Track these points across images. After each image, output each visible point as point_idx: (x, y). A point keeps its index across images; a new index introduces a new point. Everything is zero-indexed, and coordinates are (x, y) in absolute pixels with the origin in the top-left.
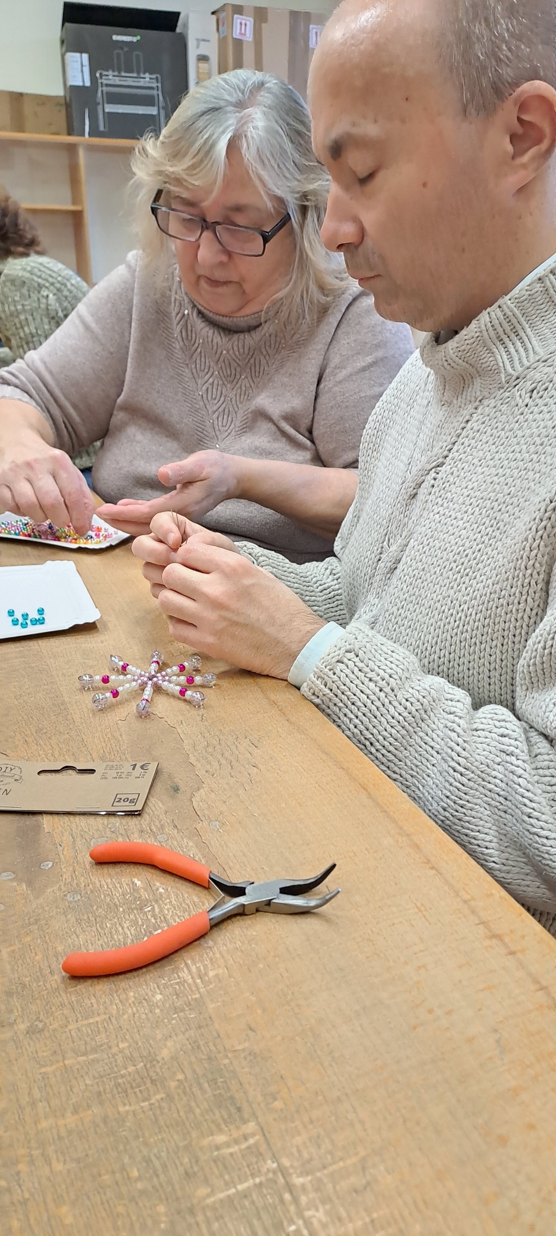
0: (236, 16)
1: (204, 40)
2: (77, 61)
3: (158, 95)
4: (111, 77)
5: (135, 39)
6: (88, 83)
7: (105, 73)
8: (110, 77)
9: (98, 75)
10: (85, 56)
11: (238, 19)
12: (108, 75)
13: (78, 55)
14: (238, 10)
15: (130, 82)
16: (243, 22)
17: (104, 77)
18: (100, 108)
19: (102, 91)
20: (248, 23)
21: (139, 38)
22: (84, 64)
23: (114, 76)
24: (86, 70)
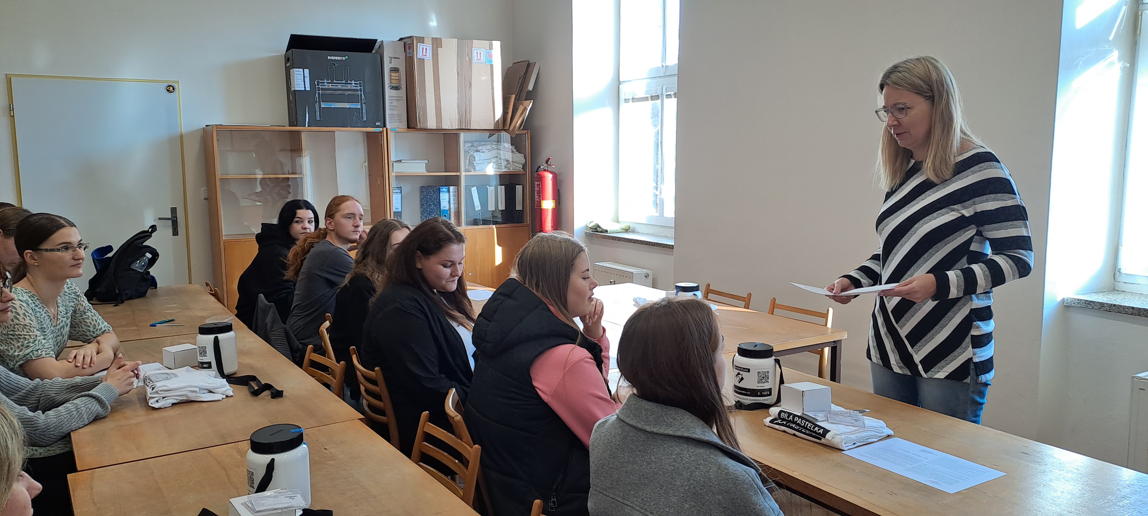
0: (419, 44)
1: (394, 58)
2: (301, 74)
3: (361, 94)
4: (327, 85)
5: (344, 58)
6: (308, 89)
7: (320, 81)
8: (326, 83)
9: (316, 83)
10: (307, 71)
11: (420, 46)
12: (324, 83)
13: (302, 70)
14: (421, 40)
15: (339, 86)
16: (425, 48)
17: (320, 84)
18: (317, 105)
19: (319, 93)
20: (428, 48)
21: (347, 57)
22: (305, 76)
23: (327, 83)
24: (307, 80)
